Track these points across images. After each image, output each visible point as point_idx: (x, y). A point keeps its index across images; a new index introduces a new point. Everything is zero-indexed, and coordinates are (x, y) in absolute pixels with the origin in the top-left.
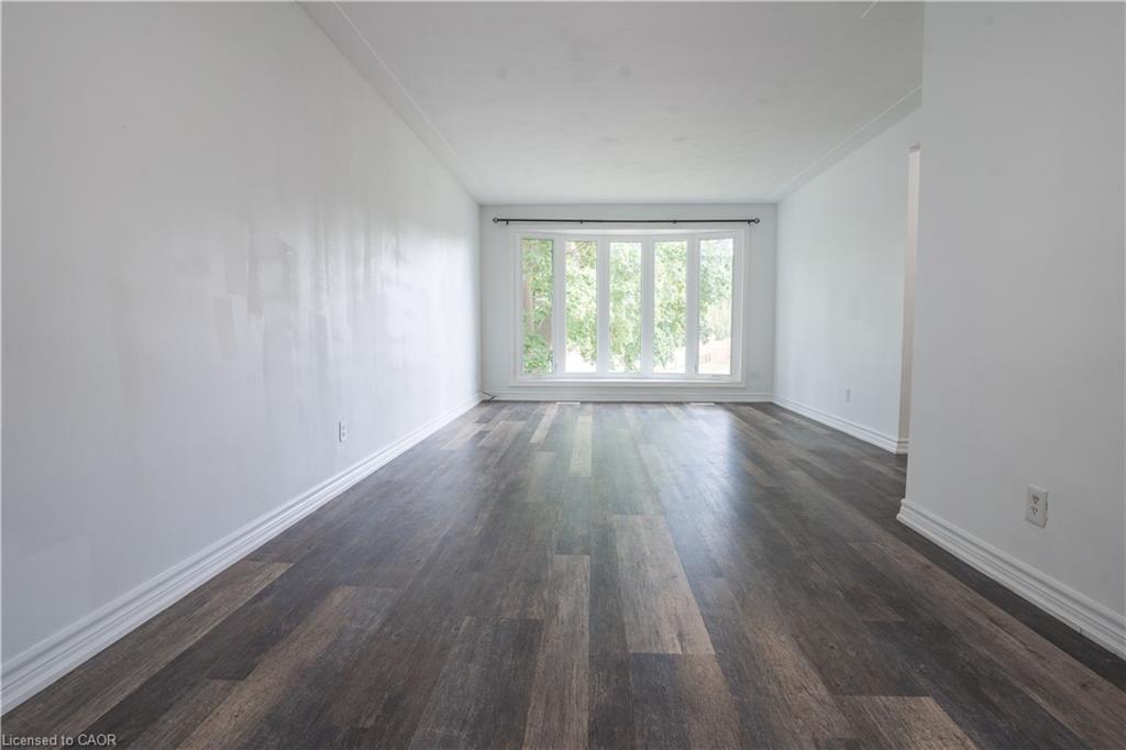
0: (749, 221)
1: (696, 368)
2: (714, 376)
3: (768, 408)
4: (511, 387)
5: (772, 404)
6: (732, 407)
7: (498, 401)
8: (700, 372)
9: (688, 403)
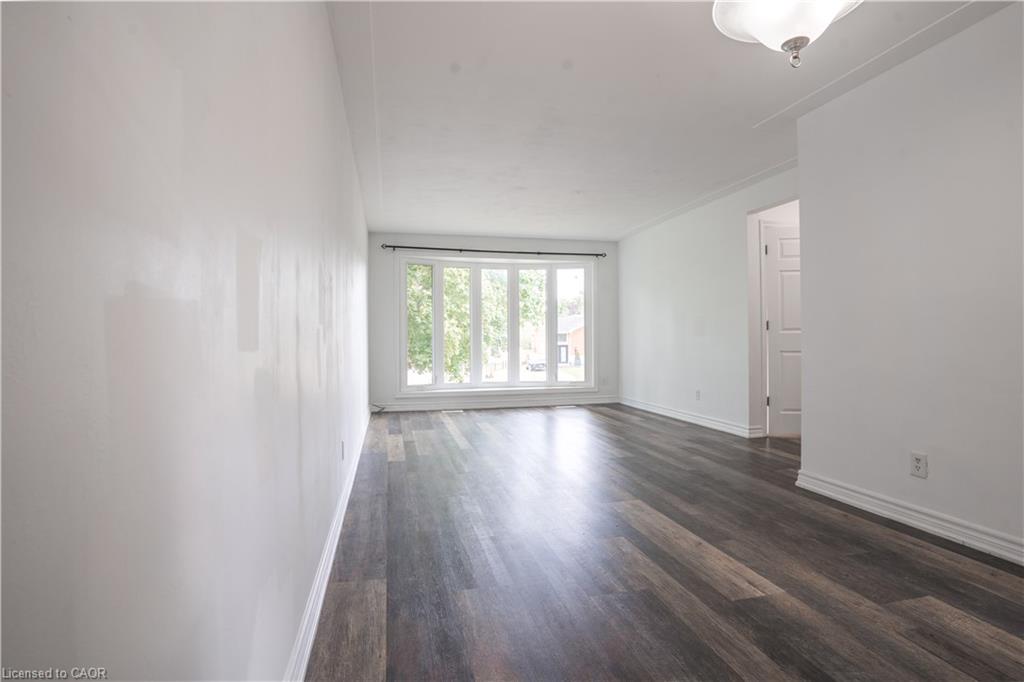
0: (597, 255)
1: (556, 377)
2: (572, 382)
3: (617, 406)
4: (397, 399)
5: (619, 404)
6: (593, 407)
7: (387, 413)
8: (559, 379)
9: (554, 406)
